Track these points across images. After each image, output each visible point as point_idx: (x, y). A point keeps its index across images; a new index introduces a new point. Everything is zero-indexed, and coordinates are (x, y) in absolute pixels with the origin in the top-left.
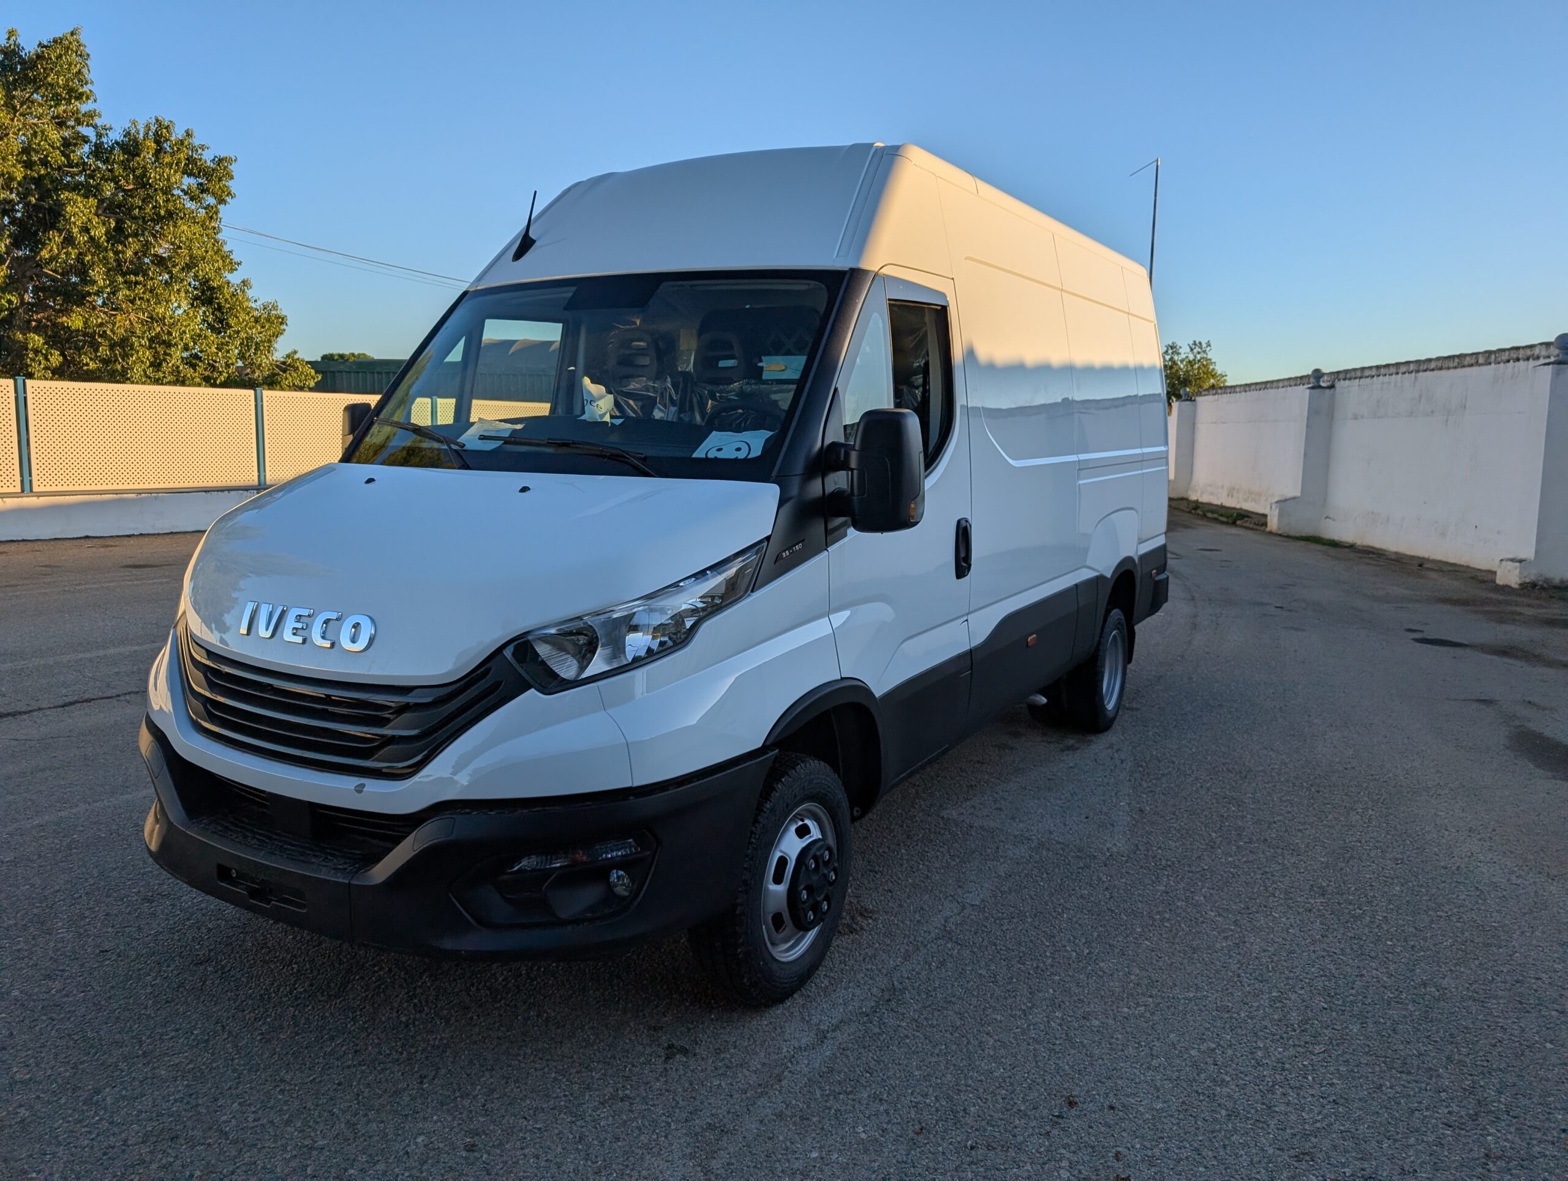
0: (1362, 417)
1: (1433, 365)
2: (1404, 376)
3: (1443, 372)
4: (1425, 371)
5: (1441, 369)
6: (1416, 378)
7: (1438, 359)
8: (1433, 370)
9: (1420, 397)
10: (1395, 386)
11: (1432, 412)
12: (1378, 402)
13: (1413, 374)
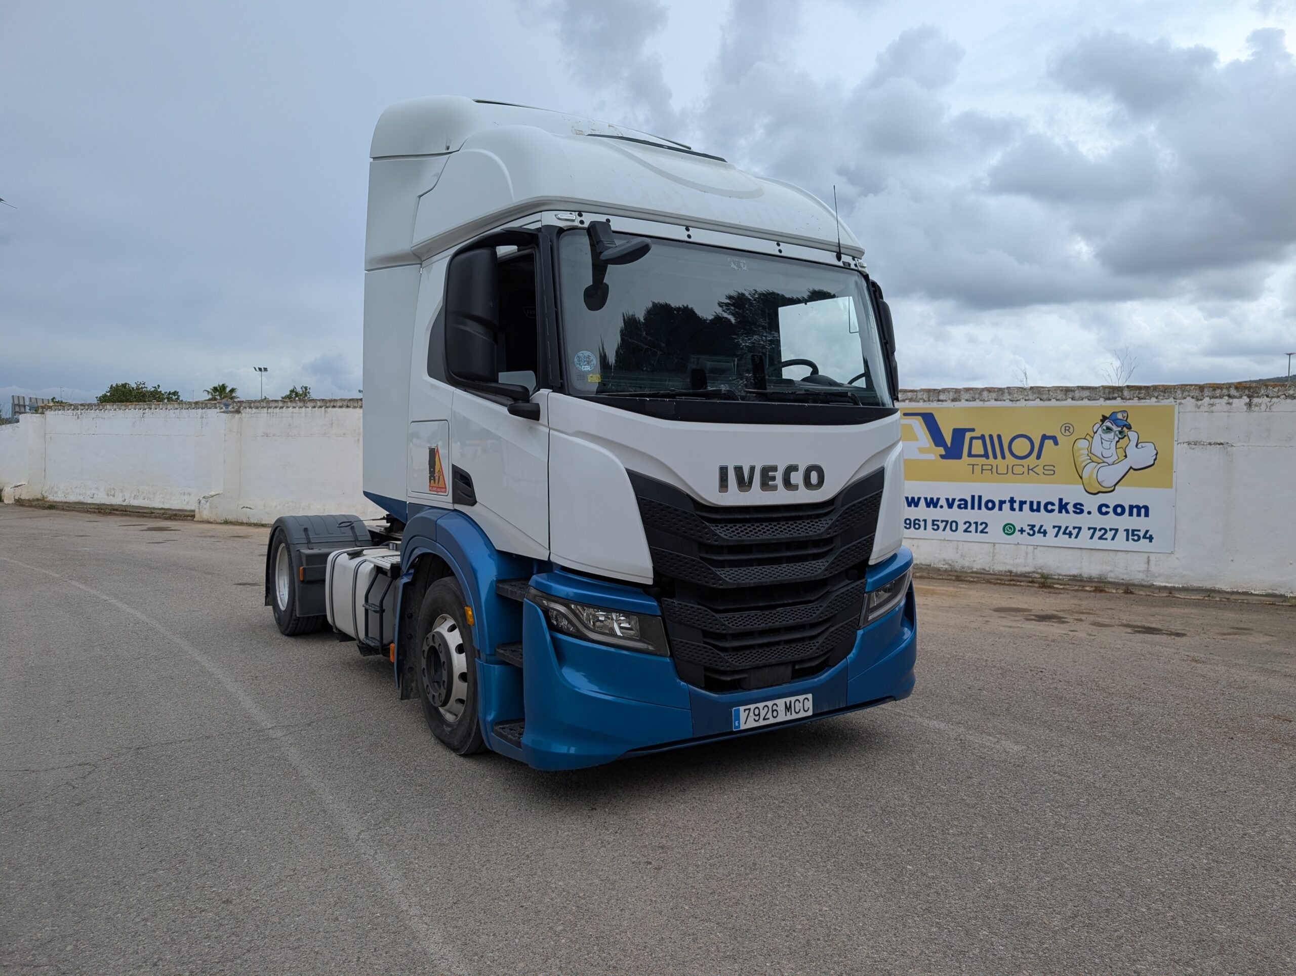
0: (274, 435)
1: (339, 404)
2: (314, 409)
3: (350, 410)
4: (334, 407)
5: (348, 407)
6: (325, 411)
7: (342, 400)
8: (341, 407)
9: (332, 424)
10: (306, 416)
11: (344, 434)
12: (290, 425)
13: (323, 408)
